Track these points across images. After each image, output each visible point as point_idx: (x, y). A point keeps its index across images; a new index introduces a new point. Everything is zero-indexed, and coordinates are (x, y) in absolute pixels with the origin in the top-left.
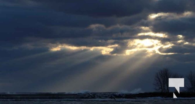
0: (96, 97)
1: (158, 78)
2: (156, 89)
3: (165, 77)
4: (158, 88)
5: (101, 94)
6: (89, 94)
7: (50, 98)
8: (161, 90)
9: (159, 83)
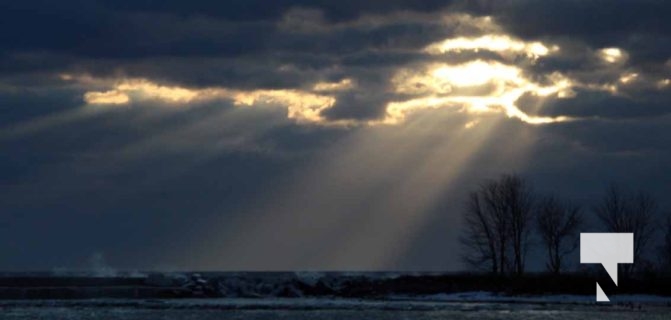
0: (224, 292)
1: (479, 213)
2: (469, 261)
3: (505, 209)
4: (477, 255)
5: (242, 278)
6: (194, 279)
7: (31, 295)
8: (490, 262)
9: (483, 234)
